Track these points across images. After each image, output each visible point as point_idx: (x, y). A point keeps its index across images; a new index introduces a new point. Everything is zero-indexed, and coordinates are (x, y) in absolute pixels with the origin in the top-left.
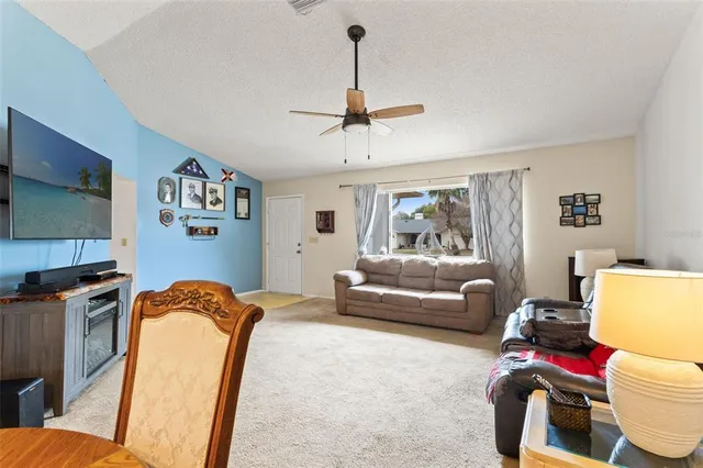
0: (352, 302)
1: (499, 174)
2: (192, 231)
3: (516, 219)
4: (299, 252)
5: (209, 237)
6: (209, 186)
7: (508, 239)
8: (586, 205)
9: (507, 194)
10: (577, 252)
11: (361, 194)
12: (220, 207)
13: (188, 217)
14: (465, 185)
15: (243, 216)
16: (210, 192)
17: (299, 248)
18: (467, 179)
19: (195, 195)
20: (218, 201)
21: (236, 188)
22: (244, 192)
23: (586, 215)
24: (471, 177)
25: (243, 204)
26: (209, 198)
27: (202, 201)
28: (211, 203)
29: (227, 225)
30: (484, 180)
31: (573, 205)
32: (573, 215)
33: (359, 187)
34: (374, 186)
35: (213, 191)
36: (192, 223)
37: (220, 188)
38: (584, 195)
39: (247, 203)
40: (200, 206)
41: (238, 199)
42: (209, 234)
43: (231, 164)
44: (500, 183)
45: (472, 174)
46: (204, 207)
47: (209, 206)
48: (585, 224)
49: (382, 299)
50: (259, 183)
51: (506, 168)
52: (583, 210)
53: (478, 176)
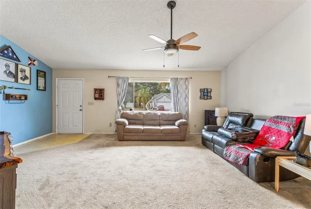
0: (127, 134)
1: (182, 79)
2: (8, 97)
3: (187, 96)
4: (81, 110)
5: (20, 101)
6: (20, 67)
7: (184, 104)
8: (207, 92)
9: (184, 87)
10: (216, 108)
11: (120, 81)
12: (27, 82)
13: (5, 87)
14: (169, 82)
15: (42, 88)
16: (21, 71)
17: (81, 108)
18: (170, 79)
19: (10, 72)
20: (25, 78)
21: (37, 71)
22: (43, 74)
23: (207, 96)
24: (172, 79)
25: (41, 81)
26: (20, 75)
27: (15, 77)
28: (21, 78)
29: (32, 93)
30: (176, 80)
31: (204, 92)
32: (204, 96)
33: (120, 78)
34: (128, 78)
35: (23, 71)
36: (7, 91)
37: (27, 69)
38: (207, 89)
39: (44, 80)
40: (13, 80)
41: (39, 78)
42: (20, 99)
43: (34, 54)
44: (182, 82)
45: (172, 77)
46: (17, 81)
47: (20, 81)
48: (207, 99)
49: (143, 131)
50: (51, 69)
51: (184, 77)
52: (206, 94)
53: (174, 78)
